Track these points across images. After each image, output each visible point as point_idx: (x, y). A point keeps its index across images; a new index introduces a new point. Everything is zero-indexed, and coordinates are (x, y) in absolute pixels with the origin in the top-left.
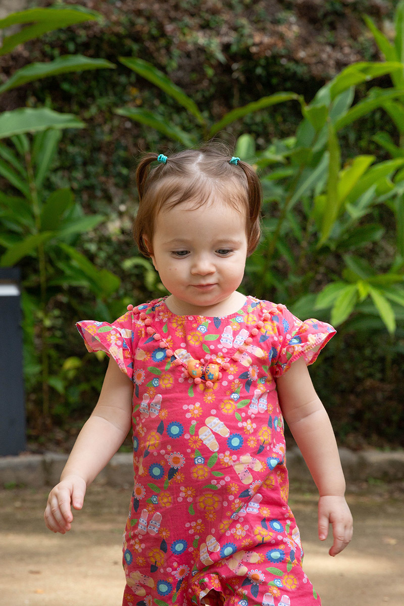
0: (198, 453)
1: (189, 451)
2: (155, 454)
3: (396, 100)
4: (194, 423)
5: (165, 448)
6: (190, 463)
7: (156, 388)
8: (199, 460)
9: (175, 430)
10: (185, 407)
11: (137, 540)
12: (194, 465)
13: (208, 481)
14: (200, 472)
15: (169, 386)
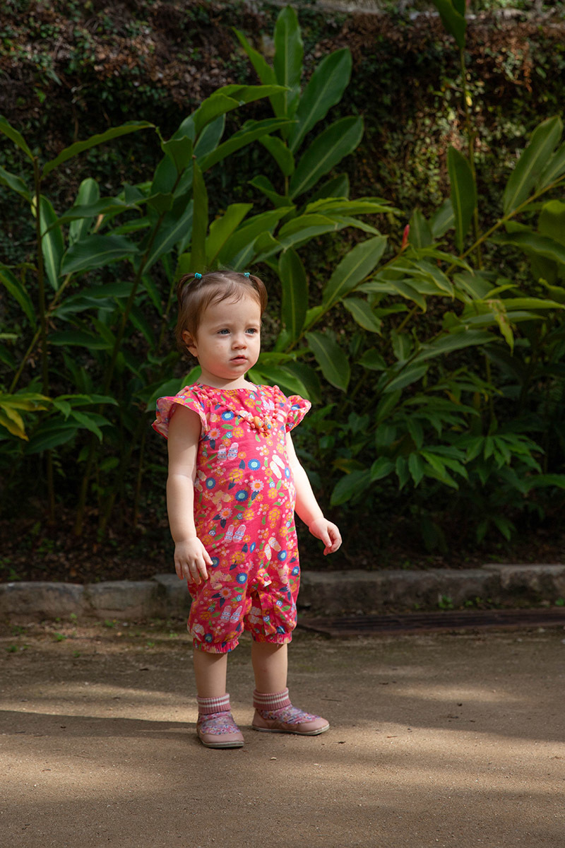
0: (271, 479)
1: (266, 478)
2: (241, 483)
3: (277, 133)
4: (266, 459)
5: (248, 478)
6: (267, 487)
7: (231, 439)
8: (272, 485)
9: (254, 465)
10: (258, 449)
11: (223, 548)
12: (270, 488)
13: (276, 500)
14: (272, 494)
15: (241, 435)
